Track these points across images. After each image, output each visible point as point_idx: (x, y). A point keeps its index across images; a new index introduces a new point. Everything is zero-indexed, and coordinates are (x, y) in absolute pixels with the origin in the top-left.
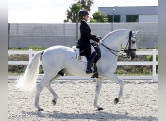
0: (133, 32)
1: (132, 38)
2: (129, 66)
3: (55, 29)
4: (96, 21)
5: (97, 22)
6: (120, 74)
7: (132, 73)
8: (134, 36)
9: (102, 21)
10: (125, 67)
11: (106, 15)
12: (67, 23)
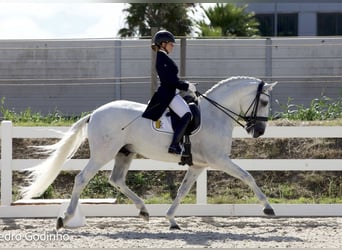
0: (266, 84)
1: (262, 96)
2: (318, 172)
3: (88, 58)
4: (219, 30)
5: (225, 34)
6: (287, 197)
7: (328, 195)
8: (267, 93)
9: (241, 33)
10: (307, 177)
11: (253, 13)
12: (127, 39)
